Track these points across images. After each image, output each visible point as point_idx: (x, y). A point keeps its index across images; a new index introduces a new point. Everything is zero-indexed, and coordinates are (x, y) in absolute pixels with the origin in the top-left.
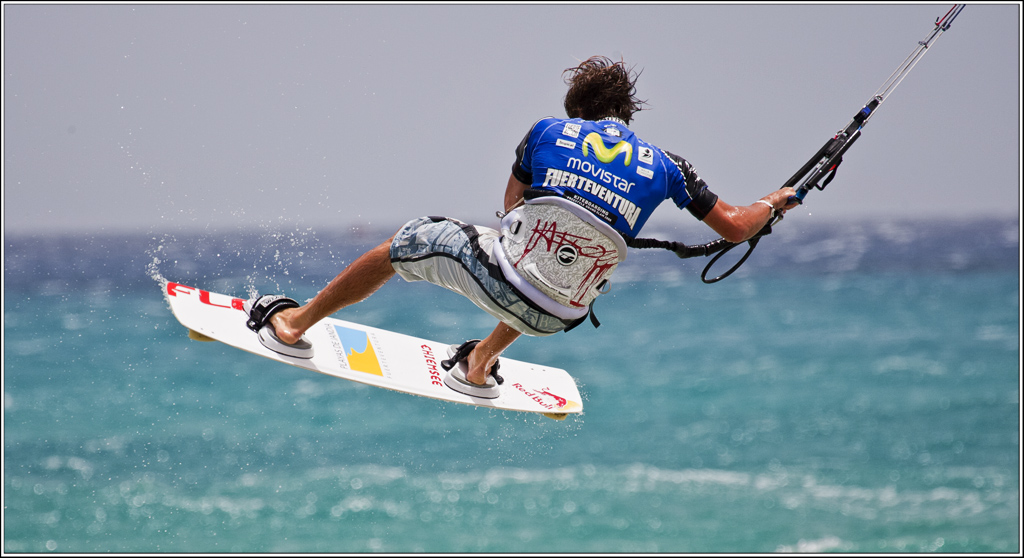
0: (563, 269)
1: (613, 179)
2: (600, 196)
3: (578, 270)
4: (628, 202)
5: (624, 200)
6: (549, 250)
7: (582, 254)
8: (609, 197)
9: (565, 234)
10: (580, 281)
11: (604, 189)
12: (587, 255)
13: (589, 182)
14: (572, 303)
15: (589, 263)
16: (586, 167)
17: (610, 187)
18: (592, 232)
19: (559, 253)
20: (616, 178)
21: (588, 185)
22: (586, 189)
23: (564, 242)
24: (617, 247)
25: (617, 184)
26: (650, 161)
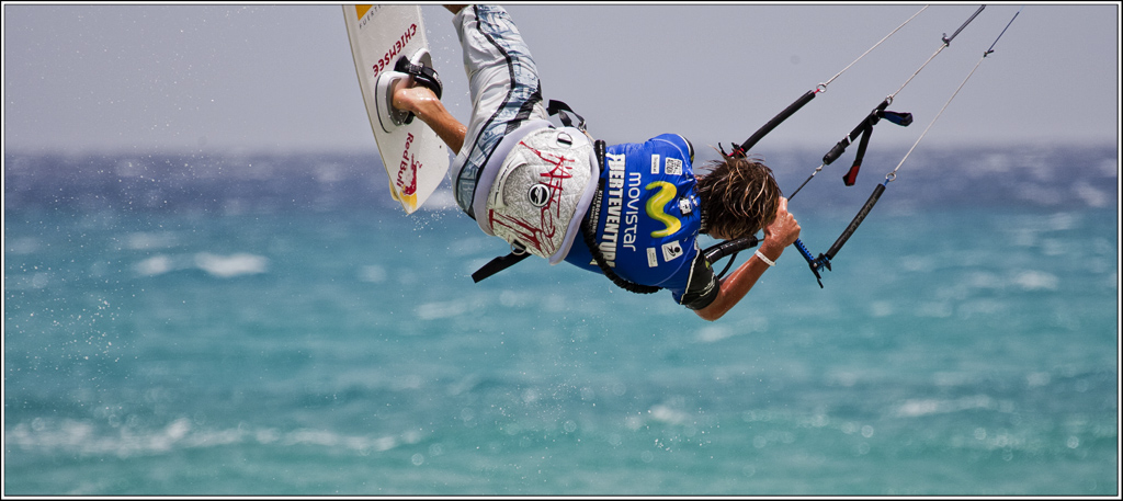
0: (523, 194)
1: (632, 226)
2: (609, 218)
3: (526, 211)
4: (614, 249)
5: (615, 245)
6: (542, 175)
7: (542, 211)
8: (612, 228)
9: (561, 189)
10: (515, 215)
11: (618, 219)
12: (543, 217)
13: (620, 201)
14: (491, 211)
15: (535, 222)
16: (634, 193)
17: (623, 226)
18: (567, 217)
19: (540, 186)
20: (635, 229)
21: (615, 201)
22: (611, 201)
23: (552, 189)
24: (558, 249)
25: (629, 232)
26: (668, 257)
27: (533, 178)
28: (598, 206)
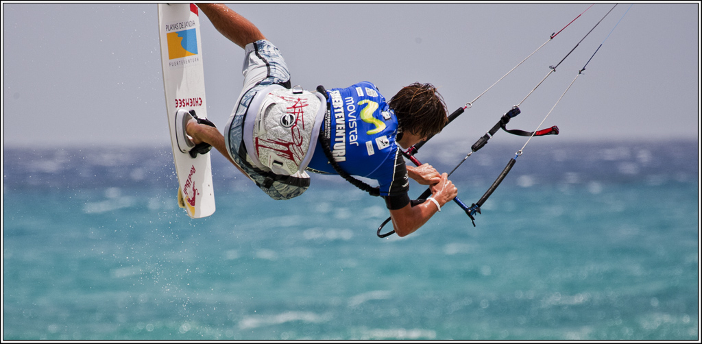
0: (277, 122)
1: (353, 129)
2: (338, 126)
3: (280, 132)
4: (344, 147)
5: (344, 144)
6: (288, 108)
7: (292, 129)
8: (340, 133)
9: (302, 112)
10: (273, 138)
11: (344, 126)
12: (293, 132)
13: (343, 114)
14: (257, 139)
15: (288, 138)
16: (351, 108)
17: (348, 130)
18: (309, 127)
19: (288, 115)
20: (356, 131)
21: (340, 115)
22: (336, 115)
23: (296, 114)
24: (306, 153)
25: (352, 133)
26: (381, 147)
27: (282, 111)
28: (329, 120)
